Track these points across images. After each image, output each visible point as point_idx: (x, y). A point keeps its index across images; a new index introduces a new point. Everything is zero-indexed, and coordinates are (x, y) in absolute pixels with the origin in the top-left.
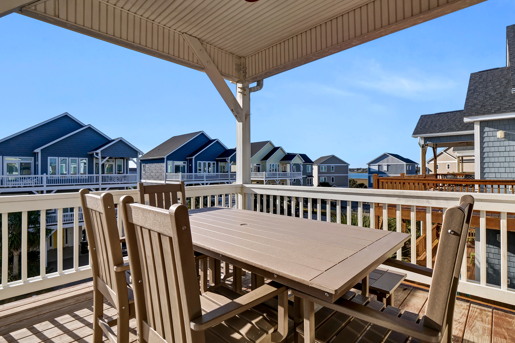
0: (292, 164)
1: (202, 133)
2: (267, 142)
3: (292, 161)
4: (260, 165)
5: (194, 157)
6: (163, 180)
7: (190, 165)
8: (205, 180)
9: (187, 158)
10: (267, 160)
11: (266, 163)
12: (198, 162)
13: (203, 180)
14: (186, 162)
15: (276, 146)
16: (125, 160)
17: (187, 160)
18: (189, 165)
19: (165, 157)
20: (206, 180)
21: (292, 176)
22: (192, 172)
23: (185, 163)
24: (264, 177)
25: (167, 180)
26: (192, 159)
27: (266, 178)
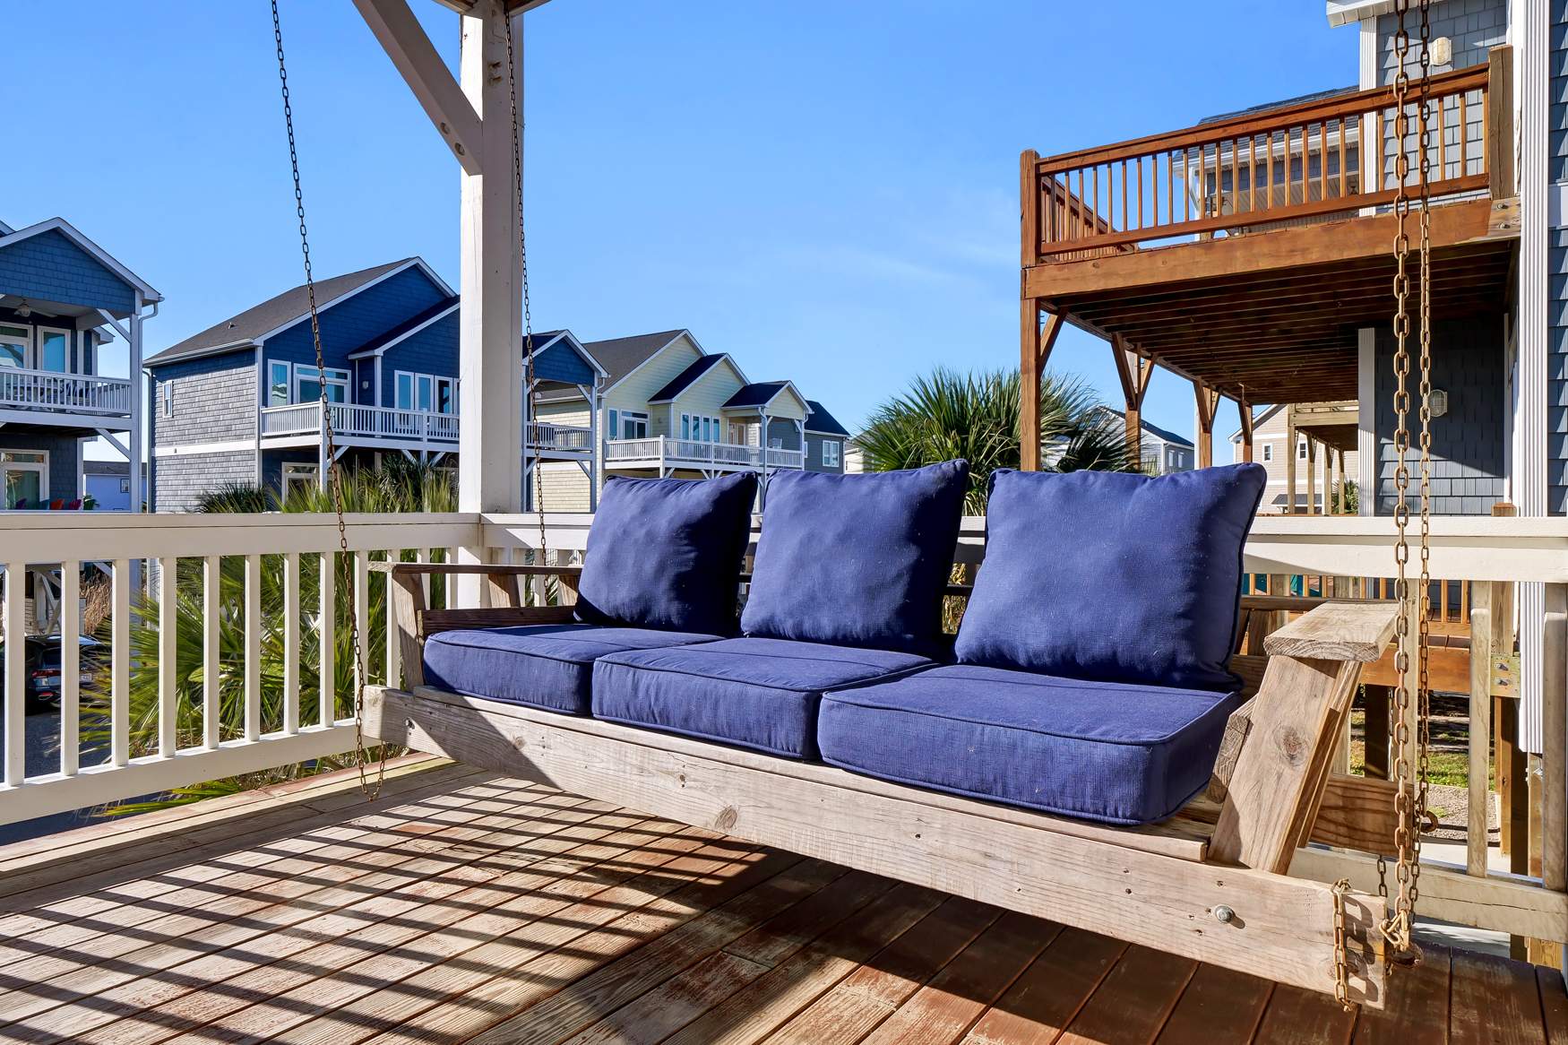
0: (768, 417)
1: (416, 268)
2: (676, 333)
3: (767, 405)
4: (645, 416)
5: (379, 352)
6: (249, 437)
7: (366, 385)
8: (425, 440)
9: (352, 357)
10: (674, 400)
11: (668, 412)
12: (397, 373)
13: (419, 439)
14: (349, 373)
15: (709, 351)
16: (81, 335)
17: (351, 365)
18: (360, 385)
19: (259, 342)
20: (429, 440)
21: (767, 464)
22: (372, 403)
23: (345, 376)
24: (661, 456)
25: (264, 434)
26: (372, 359)
27: (667, 459)
